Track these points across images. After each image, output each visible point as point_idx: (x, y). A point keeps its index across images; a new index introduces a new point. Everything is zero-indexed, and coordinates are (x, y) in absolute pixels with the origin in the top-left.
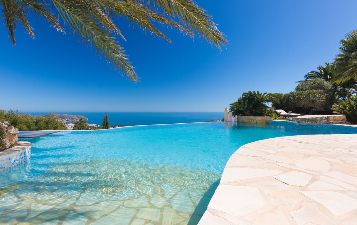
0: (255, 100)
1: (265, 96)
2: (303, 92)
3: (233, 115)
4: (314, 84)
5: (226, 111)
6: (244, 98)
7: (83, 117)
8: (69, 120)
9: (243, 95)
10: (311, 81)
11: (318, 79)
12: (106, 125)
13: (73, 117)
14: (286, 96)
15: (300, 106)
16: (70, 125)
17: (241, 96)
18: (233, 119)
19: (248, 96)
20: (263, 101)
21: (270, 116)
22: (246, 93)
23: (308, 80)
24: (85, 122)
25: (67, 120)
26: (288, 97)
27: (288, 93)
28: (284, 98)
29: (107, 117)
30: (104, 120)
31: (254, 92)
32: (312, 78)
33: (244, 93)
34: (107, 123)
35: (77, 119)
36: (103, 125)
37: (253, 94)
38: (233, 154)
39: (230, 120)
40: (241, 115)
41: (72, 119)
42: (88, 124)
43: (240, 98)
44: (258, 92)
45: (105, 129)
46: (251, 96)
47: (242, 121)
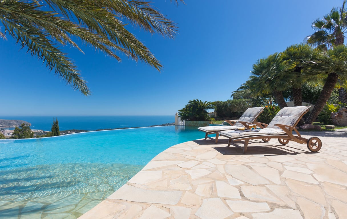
0: (198, 107)
1: (206, 104)
2: (236, 100)
3: (181, 120)
4: (244, 94)
5: (176, 116)
6: (190, 105)
7: (26, 122)
8: (4, 126)
9: (189, 103)
10: (242, 91)
11: (247, 90)
12: (55, 131)
13: (10, 123)
14: (224, 104)
15: (234, 112)
16: (6, 132)
17: (188, 103)
18: (182, 123)
19: (193, 104)
20: (205, 108)
21: (209, 120)
22: (191, 101)
23: (239, 90)
24: (28, 128)
25: (2, 126)
26: (226, 104)
27: (226, 101)
28: (223, 105)
29: (57, 123)
30: (54, 126)
31: (198, 100)
32: (243, 89)
33: (190, 101)
34: (57, 130)
35: (16, 125)
36: (52, 131)
37: (197, 102)
38: (161, 153)
39: (180, 124)
40: (188, 120)
41: (9, 124)
42: (32, 130)
43: (187, 105)
44: (201, 101)
45: (55, 136)
46: (195, 103)
47: (188, 125)
